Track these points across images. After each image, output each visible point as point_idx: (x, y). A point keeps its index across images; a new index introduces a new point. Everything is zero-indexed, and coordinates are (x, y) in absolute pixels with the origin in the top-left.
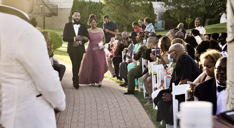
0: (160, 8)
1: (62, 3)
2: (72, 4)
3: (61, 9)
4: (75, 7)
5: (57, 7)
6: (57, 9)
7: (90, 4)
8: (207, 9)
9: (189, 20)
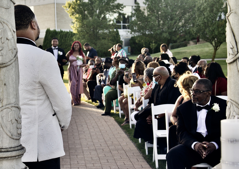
0: (125, 35)
2: (45, 33)
7: (61, 34)
8: (170, 35)
9: (153, 46)
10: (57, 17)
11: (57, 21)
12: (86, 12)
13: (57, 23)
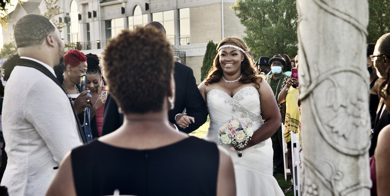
1: (191, 49)
2: (205, 49)
3: (191, 57)
4: (209, 53)
5: (185, 55)
6: (185, 57)
10: (224, 24)
11: (224, 30)
12: (266, 16)
13: (224, 34)
